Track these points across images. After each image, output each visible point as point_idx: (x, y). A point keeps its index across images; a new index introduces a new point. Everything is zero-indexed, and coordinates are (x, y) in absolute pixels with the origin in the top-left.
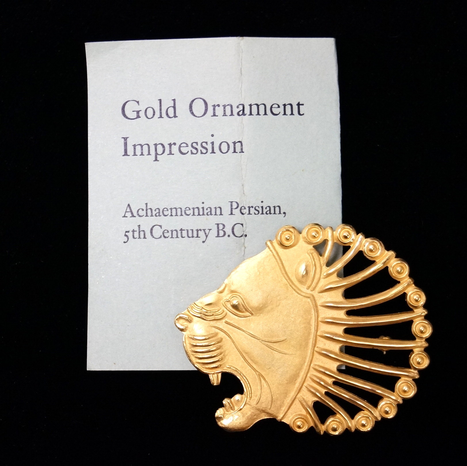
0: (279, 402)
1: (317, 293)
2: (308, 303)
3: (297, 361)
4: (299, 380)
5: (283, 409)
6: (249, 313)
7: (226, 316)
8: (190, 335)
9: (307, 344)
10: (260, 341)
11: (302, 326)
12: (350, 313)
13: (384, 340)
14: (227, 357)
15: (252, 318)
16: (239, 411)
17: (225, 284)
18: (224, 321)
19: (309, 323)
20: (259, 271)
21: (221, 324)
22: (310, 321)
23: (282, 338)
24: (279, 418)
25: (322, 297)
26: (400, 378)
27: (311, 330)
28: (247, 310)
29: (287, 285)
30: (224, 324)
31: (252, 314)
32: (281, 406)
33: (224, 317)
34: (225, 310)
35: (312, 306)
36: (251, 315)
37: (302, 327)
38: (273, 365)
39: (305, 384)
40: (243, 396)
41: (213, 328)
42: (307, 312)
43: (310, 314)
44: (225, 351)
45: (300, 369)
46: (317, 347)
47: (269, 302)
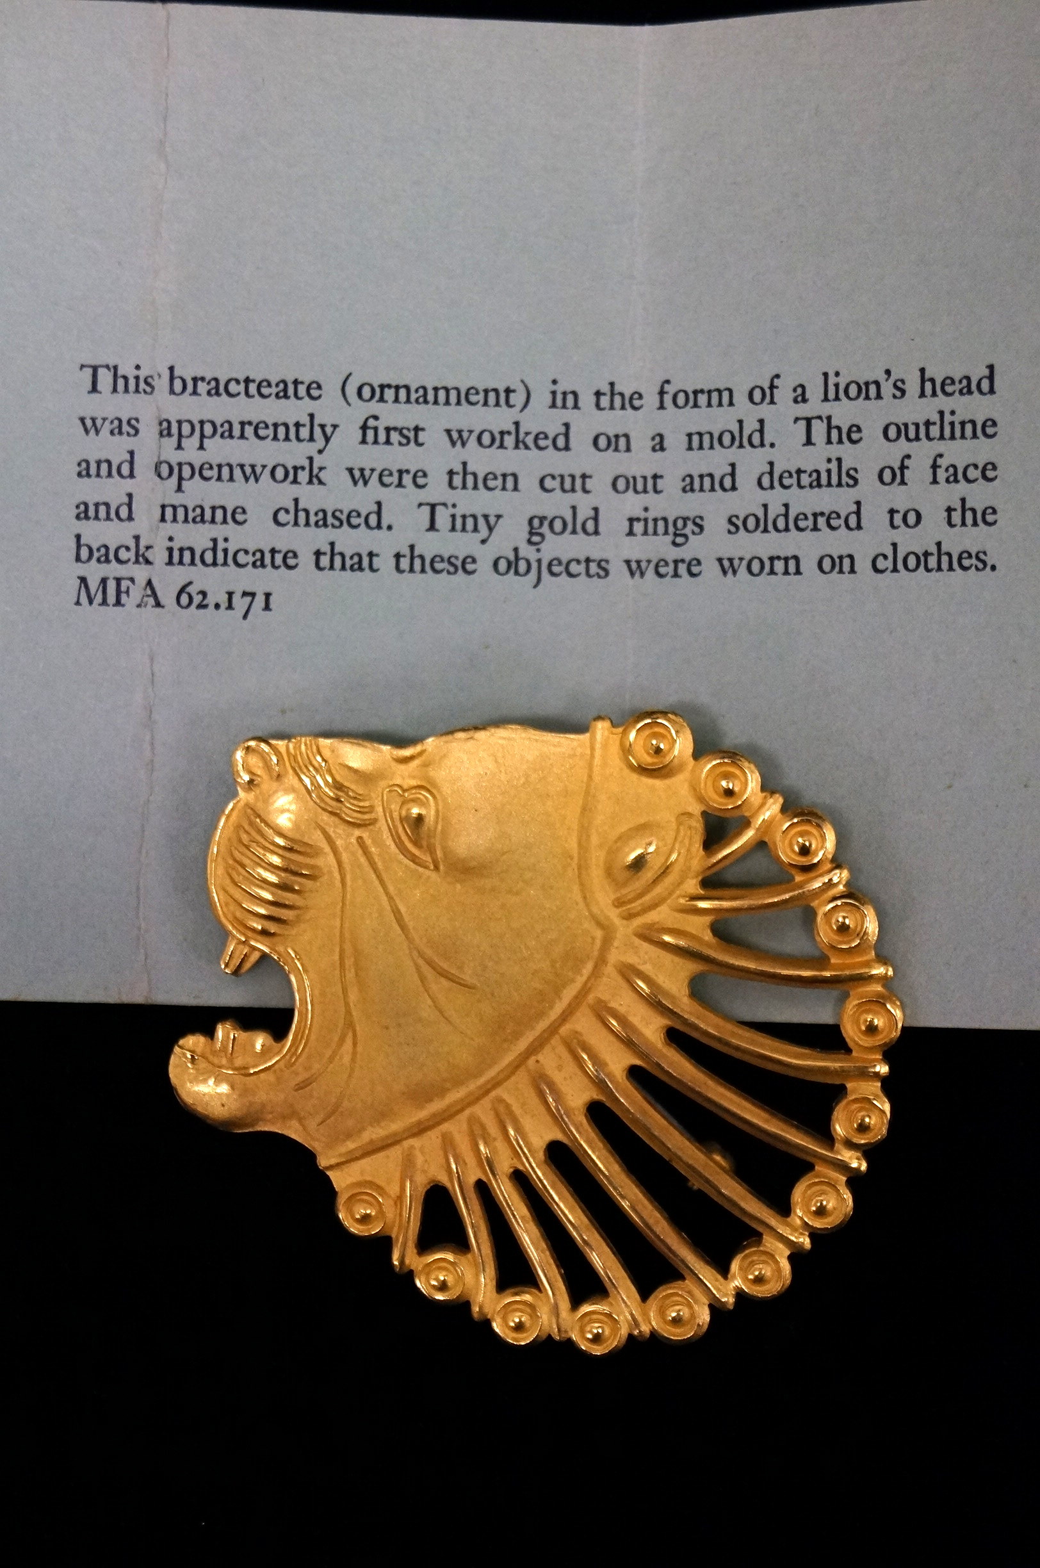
0: (350, 1123)
1: (630, 930)
2: (590, 940)
3: (464, 1057)
4: (436, 1106)
5: (351, 1145)
6: (429, 859)
7: (371, 827)
8: (252, 809)
9: (517, 1035)
10: (412, 946)
11: (538, 985)
12: (677, 1037)
13: (712, 1164)
14: (303, 926)
15: (429, 877)
16: (242, 1074)
17: (424, 748)
18: (357, 832)
19: (557, 992)
20: (527, 776)
21: (345, 838)
22: (564, 986)
23: (467, 976)
24: (323, 1162)
25: (636, 950)
26: (682, 1278)
27: (551, 1008)
28: (431, 850)
29: (572, 858)
30: (351, 843)
31: (437, 868)
32: (349, 1136)
33: (365, 825)
34: (380, 809)
35: (596, 953)
36: (432, 867)
37: (535, 989)
38: (399, 1025)
39: (445, 1127)
40: (276, 1046)
41: (319, 832)
42: (574, 960)
43: (577, 970)
44: (307, 908)
45: (458, 1083)
46: (537, 1061)
47: (499, 870)
